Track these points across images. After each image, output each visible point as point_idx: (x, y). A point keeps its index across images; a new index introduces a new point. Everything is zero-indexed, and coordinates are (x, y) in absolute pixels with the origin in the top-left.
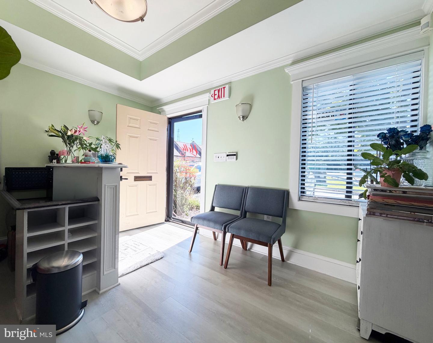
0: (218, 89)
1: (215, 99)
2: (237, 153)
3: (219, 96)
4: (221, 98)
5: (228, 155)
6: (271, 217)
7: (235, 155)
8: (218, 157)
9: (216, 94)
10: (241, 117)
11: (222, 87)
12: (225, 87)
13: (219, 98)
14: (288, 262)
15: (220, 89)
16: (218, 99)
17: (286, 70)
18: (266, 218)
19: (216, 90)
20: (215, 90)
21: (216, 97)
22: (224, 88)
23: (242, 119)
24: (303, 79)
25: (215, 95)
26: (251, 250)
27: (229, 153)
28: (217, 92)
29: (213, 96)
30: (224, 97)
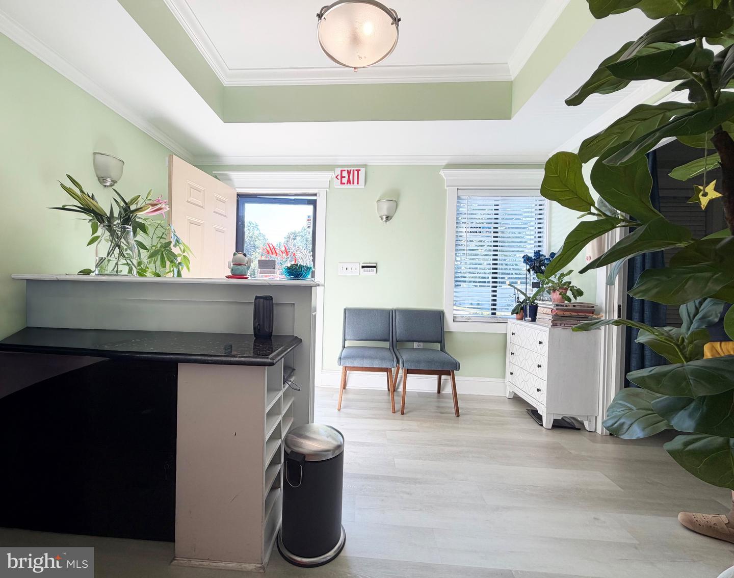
0: (348, 171)
1: (342, 183)
2: (376, 264)
3: (349, 181)
4: (353, 183)
5: (363, 267)
6: (421, 344)
7: (375, 267)
8: (347, 269)
9: (344, 177)
10: (385, 217)
11: (355, 169)
12: (360, 170)
13: (350, 184)
14: (443, 392)
15: (351, 170)
16: (347, 184)
17: (442, 173)
18: (416, 345)
19: (345, 171)
20: (342, 169)
21: (345, 180)
22: (358, 171)
23: (384, 219)
24: (459, 188)
25: (342, 177)
26: (398, 390)
27: (363, 263)
28: (345, 174)
29: (339, 177)
30: (358, 183)
